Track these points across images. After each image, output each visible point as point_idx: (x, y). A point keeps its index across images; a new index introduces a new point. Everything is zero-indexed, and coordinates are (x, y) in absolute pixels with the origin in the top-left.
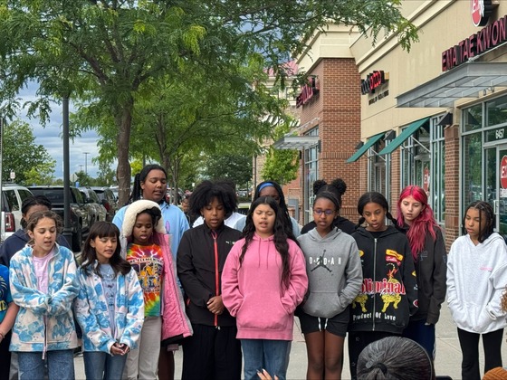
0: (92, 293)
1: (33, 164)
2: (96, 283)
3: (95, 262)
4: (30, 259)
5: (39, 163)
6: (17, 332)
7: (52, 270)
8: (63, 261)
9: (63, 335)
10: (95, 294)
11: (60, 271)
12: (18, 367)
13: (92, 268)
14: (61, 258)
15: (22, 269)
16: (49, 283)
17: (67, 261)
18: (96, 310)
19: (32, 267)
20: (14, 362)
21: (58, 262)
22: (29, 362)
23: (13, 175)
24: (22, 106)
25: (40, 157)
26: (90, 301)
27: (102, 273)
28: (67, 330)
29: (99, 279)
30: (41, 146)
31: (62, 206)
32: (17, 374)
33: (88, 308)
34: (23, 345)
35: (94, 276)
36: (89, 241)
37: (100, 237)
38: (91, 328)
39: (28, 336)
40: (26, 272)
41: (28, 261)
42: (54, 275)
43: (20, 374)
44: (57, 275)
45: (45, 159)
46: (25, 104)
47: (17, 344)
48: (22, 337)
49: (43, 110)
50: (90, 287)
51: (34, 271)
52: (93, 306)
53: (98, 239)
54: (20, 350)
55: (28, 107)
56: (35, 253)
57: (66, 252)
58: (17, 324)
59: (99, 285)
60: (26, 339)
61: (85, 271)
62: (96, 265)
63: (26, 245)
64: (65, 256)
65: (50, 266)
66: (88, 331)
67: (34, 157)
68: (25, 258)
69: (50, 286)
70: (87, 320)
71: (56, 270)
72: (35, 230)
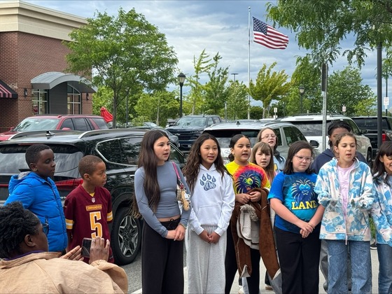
0: (382, 198)
1: (360, 100)
2: (385, 190)
3: (384, 174)
4: (335, 168)
5: (365, 99)
6: (324, 225)
7: (353, 179)
8: (362, 173)
9: (359, 229)
10: (385, 199)
11: (359, 180)
12: (328, 252)
13: (382, 179)
14: (360, 170)
15: (328, 176)
16: (349, 189)
17: (364, 173)
18: (386, 211)
19: (337, 174)
20: (323, 248)
21: (357, 173)
22: (336, 249)
23: (344, 109)
24: (342, 54)
25: (366, 94)
26: (382, 204)
27: (390, 182)
28: (362, 227)
29: (388, 187)
30: (367, 86)
31: (376, 132)
32: (327, 256)
33: (379, 210)
34: (329, 235)
35: (384, 185)
36: (379, 157)
37: (387, 156)
38: (382, 226)
39: (332, 228)
40: (331, 178)
41: (333, 170)
42: (354, 183)
43: (329, 257)
44: (356, 183)
45: (370, 96)
46: (345, 52)
47: (324, 234)
48: (327, 228)
49: (359, 57)
50: (381, 194)
51: (337, 178)
52: (383, 208)
53: (385, 157)
54: (326, 238)
55: (347, 55)
56: (339, 164)
57: (364, 166)
58: (324, 218)
59: (388, 192)
60: (331, 230)
61: (377, 181)
62: (385, 177)
63: (333, 159)
64: (363, 169)
65: (351, 176)
66: (380, 228)
67: (361, 95)
68: (331, 167)
69: (350, 191)
70: (379, 219)
71: (356, 179)
72: (339, 145)
